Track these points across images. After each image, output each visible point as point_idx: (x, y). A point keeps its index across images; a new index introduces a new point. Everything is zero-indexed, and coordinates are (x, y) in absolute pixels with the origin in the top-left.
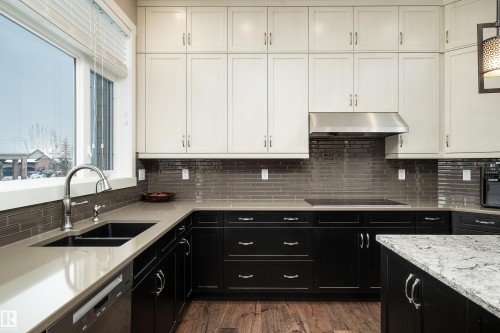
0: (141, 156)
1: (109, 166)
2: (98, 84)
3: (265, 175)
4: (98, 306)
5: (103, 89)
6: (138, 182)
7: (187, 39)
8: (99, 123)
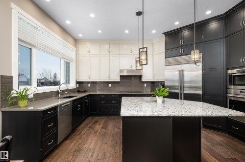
0: (78, 81)
1: (69, 83)
2: (66, 64)
3: (110, 85)
4: (66, 106)
5: (68, 65)
6: (77, 87)
7: (89, 51)
8: (66, 68)
